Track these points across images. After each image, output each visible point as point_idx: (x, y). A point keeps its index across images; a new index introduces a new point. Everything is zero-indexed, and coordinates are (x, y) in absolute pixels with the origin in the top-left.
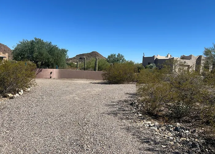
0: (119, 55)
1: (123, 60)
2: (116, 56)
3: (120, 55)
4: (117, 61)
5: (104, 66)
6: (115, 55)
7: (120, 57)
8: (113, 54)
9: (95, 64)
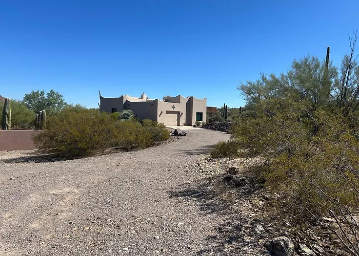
0: (52, 94)
1: (61, 103)
2: (46, 96)
3: (54, 93)
4: (49, 105)
5: (21, 116)
6: (42, 93)
7: (54, 98)
8: (38, 92)
9: (4, 114)
